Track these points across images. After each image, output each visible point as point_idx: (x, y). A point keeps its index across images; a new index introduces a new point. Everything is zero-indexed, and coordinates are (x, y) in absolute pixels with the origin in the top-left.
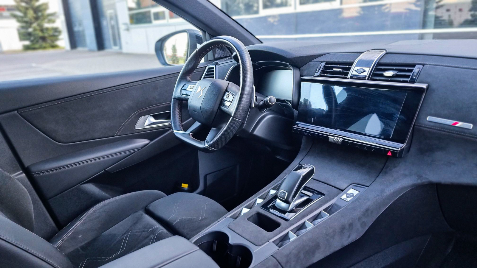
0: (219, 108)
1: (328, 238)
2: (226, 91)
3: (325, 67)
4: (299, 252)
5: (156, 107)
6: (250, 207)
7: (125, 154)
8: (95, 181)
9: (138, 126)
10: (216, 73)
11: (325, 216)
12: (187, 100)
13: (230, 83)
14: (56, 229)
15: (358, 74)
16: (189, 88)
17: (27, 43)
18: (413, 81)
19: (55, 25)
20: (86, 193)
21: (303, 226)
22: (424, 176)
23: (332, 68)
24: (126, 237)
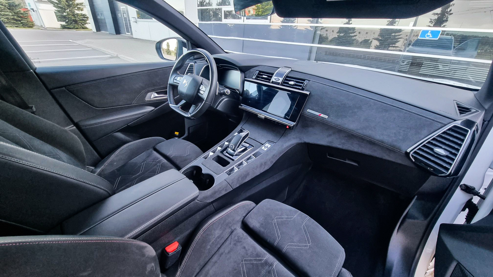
0: (197, 94)
1: (254, 170)
2: (201, 84)
3: (259, 74)
4: (239, 178)
5: (157, 87)
6: (214, 152)
7: (140, 116)
8: (122, 131)
9: (147, 99)
10: (195, 71)
11: (253, 158)
12: (177, 86)
13: (204, 78)
14: (100, 159)
15: (276, 81)
16: (178, 78)
17: (64, 23)
18: (303, 89)
19: (83, 12)
20: (117, 139)
21: (241, 164)
22: (303, 139)
23: (262, 75)
24: (143, 165)
